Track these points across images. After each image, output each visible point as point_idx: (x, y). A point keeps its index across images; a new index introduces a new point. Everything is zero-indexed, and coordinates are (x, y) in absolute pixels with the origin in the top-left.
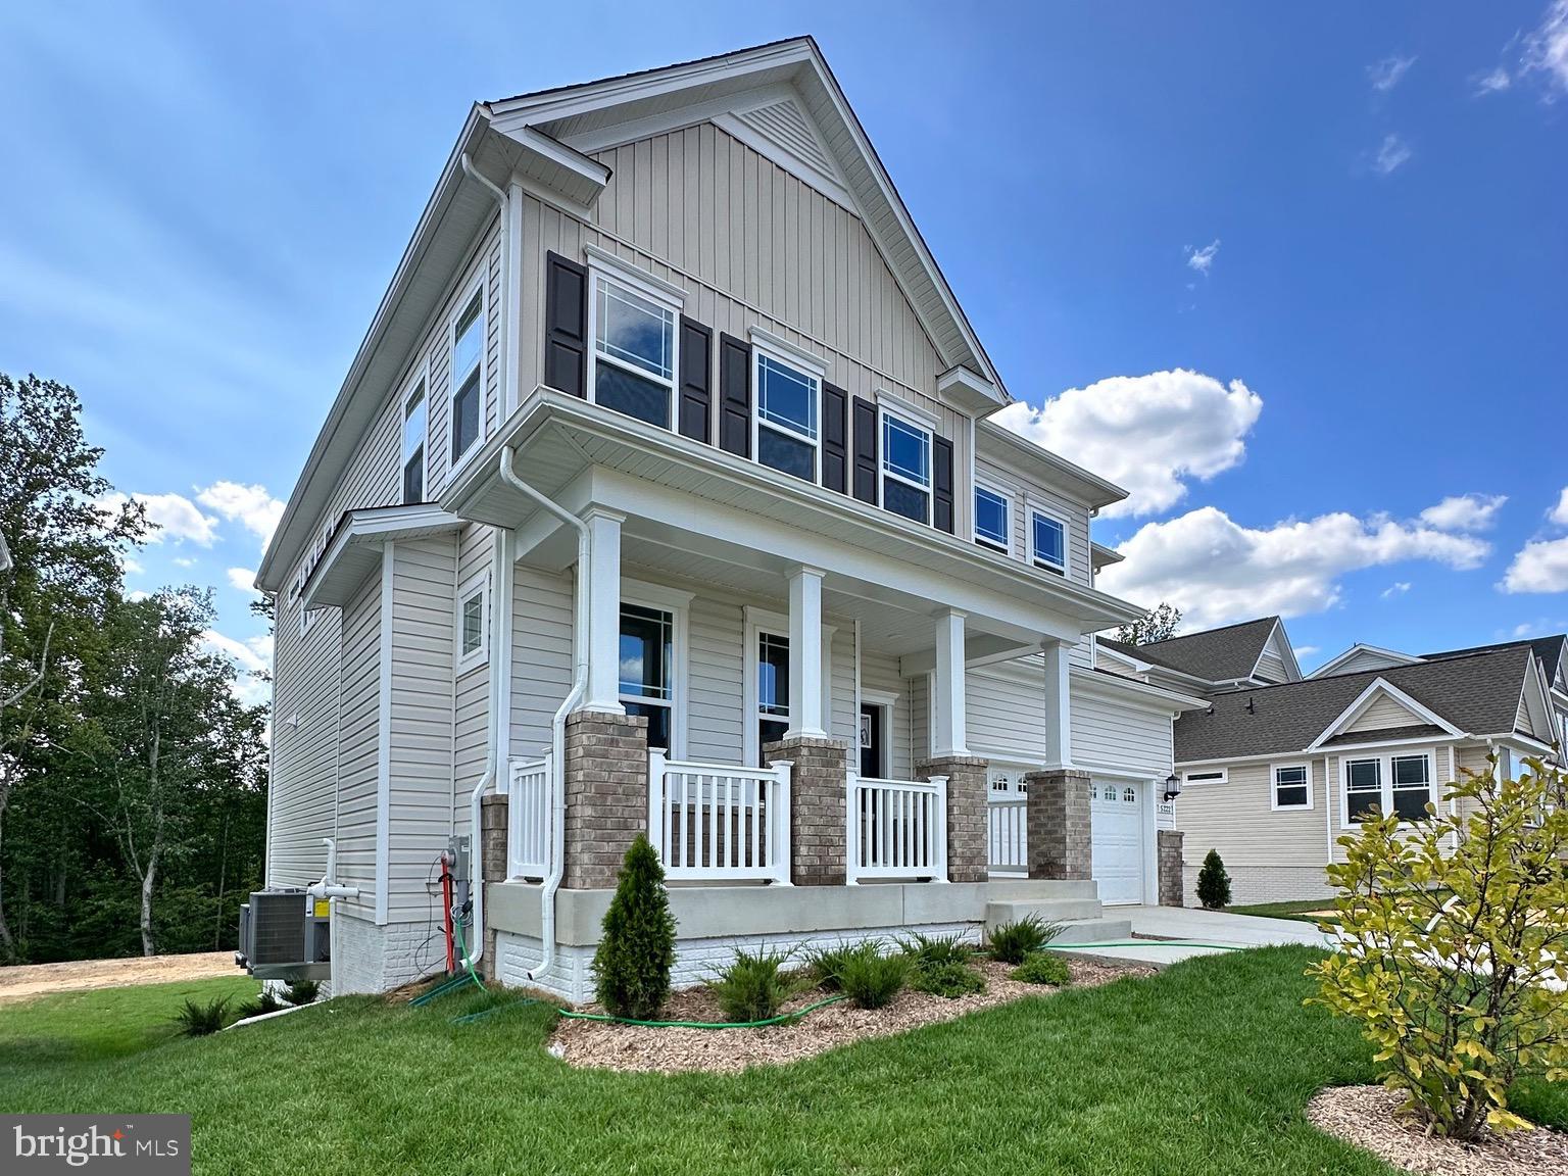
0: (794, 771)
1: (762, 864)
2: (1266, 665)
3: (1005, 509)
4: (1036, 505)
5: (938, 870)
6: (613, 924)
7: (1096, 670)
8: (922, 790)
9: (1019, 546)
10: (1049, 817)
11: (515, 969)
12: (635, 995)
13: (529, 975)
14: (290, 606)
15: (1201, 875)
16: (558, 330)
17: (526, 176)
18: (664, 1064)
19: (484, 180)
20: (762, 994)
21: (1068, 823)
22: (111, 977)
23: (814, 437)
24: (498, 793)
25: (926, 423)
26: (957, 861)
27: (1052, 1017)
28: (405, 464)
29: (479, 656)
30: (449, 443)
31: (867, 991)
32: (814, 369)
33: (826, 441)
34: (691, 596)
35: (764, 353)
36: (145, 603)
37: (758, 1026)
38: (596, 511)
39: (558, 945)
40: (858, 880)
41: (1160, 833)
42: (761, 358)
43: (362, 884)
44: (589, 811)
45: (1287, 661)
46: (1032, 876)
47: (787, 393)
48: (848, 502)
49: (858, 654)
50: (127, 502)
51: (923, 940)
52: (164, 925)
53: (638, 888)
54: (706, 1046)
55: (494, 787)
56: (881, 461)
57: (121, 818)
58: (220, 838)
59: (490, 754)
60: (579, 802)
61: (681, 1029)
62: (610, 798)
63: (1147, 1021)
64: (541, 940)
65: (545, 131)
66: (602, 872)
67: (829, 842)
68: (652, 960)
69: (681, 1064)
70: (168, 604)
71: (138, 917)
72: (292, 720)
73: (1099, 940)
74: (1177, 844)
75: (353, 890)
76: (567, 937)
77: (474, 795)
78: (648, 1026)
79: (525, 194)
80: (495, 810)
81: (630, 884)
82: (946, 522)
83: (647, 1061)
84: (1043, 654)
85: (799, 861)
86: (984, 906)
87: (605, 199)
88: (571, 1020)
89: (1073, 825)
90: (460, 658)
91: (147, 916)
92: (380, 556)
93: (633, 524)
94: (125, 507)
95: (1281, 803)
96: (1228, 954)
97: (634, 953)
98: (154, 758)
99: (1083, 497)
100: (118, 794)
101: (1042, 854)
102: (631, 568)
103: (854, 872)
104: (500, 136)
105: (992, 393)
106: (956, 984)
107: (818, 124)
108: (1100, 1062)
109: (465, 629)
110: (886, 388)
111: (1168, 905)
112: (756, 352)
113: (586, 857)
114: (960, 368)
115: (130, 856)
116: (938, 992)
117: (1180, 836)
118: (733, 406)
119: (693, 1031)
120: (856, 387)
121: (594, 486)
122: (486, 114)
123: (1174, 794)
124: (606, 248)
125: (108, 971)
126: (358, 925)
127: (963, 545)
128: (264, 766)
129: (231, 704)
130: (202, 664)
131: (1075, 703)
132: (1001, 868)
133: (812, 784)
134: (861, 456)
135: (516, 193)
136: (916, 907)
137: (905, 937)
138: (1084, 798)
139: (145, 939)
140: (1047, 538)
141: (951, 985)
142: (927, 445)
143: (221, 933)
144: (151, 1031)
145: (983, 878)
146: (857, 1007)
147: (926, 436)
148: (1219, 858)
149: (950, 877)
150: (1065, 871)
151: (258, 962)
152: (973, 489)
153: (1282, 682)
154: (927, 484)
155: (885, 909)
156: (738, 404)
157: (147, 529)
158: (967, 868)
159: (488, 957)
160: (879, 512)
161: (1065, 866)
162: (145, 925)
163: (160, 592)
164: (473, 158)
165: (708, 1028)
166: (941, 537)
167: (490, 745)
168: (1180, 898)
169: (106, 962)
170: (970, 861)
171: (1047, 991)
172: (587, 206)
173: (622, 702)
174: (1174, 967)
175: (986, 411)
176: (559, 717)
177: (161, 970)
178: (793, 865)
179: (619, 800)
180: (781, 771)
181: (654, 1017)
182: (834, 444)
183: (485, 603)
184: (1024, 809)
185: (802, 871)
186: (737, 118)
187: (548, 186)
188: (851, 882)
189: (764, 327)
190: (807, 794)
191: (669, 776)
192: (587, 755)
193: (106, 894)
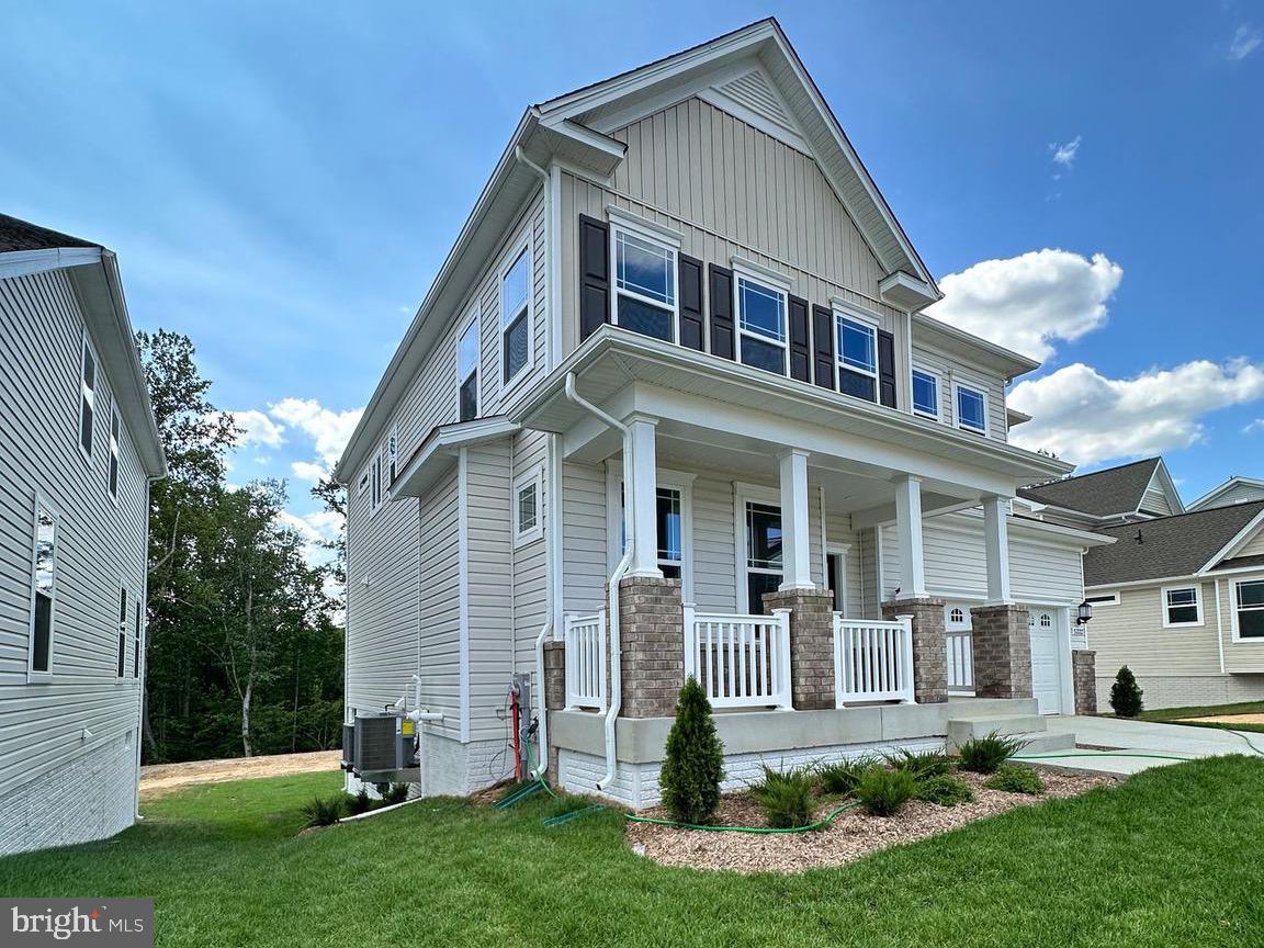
0: (792, 616)
1: (769, 693)
2: (1150, 500)
3: (934, 385)
4: (961, 380)
5: (907, 693)
6: (675, 749)
7: (1015, 515)
8: (892, 627)
9: (946, 414)
10: (993, 645)
11: (576, 779)
12: (697, 805)
13: (598, 786)
14: (360, 494)
15: (1114, 688)
16: (589, 275)
17: (563, 157)
18: (733, 863)
19: (532, 164)
20: (801, 805)
21: (1012, 650)
22: (227, 773)
23: (783, 340)
24: (556, 640)
25: (871, 321)
26: (923, 686)
27: (1050, 826)
28: (461, 384)
29: (535, 532)
30: (501, 366)
31: (882, 802)
32: (781, 286)
33: (793, 343)
34: (695, 476)
35: (743, 277)
36: (238, 493)
37: (799, 832)
38: (637, 418)
39: (618, 762)
40: (844, 704)
41: (1075, 653)
42: (741, 281)
43: (445, 711)
44: (640, 656)
45: (1169, 495)
46: (978, 695)
47: (761, 306)
48: (811, 389)
49: (823, 515)
50: (221, 416)
51: (907, 754)
52: (258, 732)
53: (692, 718)
54: (763, 849)
55: (552, 635)
56: (837, 355)
57: (227, 653)
58: (294, 667)
59: (549, 610)
60: (632, 649)
61: (735, 833)
62: (656, 645)
63: (1137, 829)
64: (605, 758)
65: (577, 122)
66: (652, 704)
67: (823, 674)
68: (709, 778)
69: (746, 864)
70: (255, 494)
71: (240, 727)
72: (364, 581)
73: (1049, 751)
74: (1090, 661)
75: (440, 715)
76: (628, 756)
77: (538, 642)
78: (707, 830)
79: (563, 172)
80: (554, 654)
81: (686, 717)
82: (890, 399)
83: (718, 861)
84: (982, 507)
85: (798, 689)
86: (946, 722)
87: (620, 170)
88: (638, 824)
89: (1016, 651)
90: (517, 533)
91: (247, 726)
92: (457, 459)
93: (664, 427)
94: (221, 420)
95: (1172, 620)
96: (1181, 765)
97: (694, 772)
98: (249, 608)
99: (998, 370)
100: (225, 635)
101: (989, 677)
102: (664, 460)
103: (842, 697)
104: (546, 129)
105: (926, 291)
106: (949, 794)
107: (779, 87)
108: (1114, 868)
109: (521, 512)
110: (839, 295)
111: (1083, 714)
112: (736, 276)
113: (639, 693)
114: (899, 273)
115: (234, 681)
116: (934, 800)
117: (1092, 654)
118: (720, 322)
119: (746, 835)
120: (814, 297)
121: (636, 399)
122: (536, 114)
123: (1086, 619)
124: (622, 207)
125: (227, 767)
126: (442, 742)
127: (904, 417)
128: (324, 612)
129: (301, 566)
130: (280, 536)
131: (1012, 547)
132: (955, 688)
133: (808, 626)
134: (820, 352)
135: (556, 172)
136: (892, 724)
137: (890, 752)
138: (1023, 627)
139: (245, 743)
140: (970, 407)
141: (947, 795)
142: (872, 339)
143: (297, 738)
144: (271, 816)
145: (944, 699)
146: (871, 814)
147: (872, 331)
148: (1130, 673)
149: (917, 699)
150: (1010, 691)
151: (364, 769)
152: (911, 372)
153: (1168, 515)
154: (874, 371)
155: (867, 727)
156: (723, 319)
157: (237, 435)
158: (930, 690)
159: (552, 769)
160: (836, 396)
161: (1010, 686)
162: (245, 732)
163: (250, 485)
164: (524, 148)
165: (757, 833)
166: (886, 412)
167: (548, 602)
168: (1094, 708)
169: (223, 761)
170: (932, 685)
171: (1027, 800)
172: (608, 175)
173: (660, 567)
174: (1135, 777)
175: (921, 306)
176: (614, 582)
177: (261, 767)
178: (794, 694)
179: (663, 646)
180: (781, 617)
181: (709, 823)
182: (799, 344)
183: (538, 492)
184: (967, 639)
185: (802, 698)
186: (716, 91)
187: (578, 164)
188: (839, 706)
189: (742, 255)
190: (804, 634)
191: (698, 625)
192: (638, 612)
193: (217, 710)
